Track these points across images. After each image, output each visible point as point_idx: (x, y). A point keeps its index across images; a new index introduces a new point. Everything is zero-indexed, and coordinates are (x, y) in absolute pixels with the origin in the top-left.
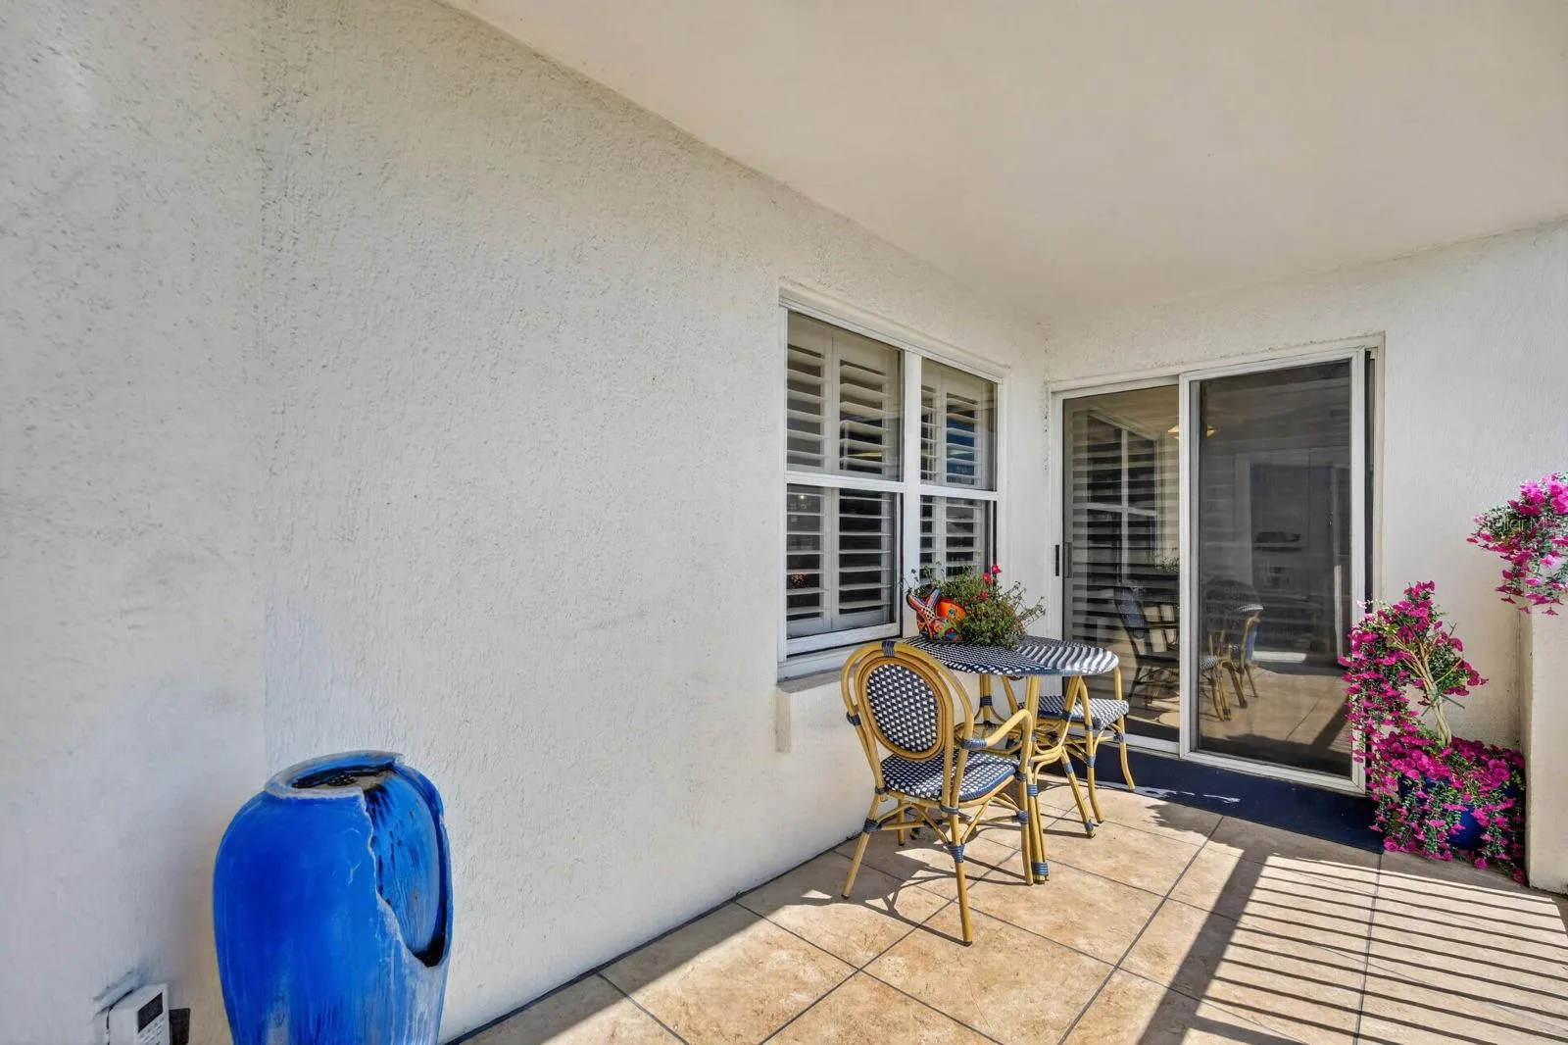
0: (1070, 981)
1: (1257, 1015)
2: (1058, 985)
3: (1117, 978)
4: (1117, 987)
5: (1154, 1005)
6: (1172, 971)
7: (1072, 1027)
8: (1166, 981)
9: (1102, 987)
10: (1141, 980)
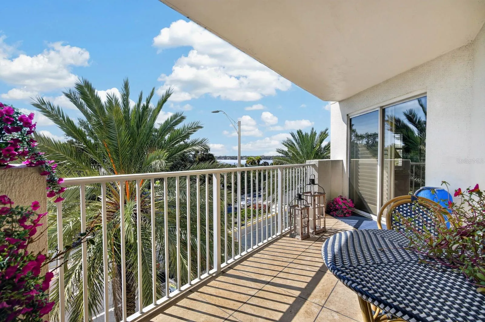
0: (338, 299)
1: (284, 293)
2: (342, 298)
3: (323, 302)
4: (323, 299)
5: (312, 294)
6: (304, 306)
7: (335, 286)
8: (307, 302)
9: (328, 298)
10: (315, 302)
